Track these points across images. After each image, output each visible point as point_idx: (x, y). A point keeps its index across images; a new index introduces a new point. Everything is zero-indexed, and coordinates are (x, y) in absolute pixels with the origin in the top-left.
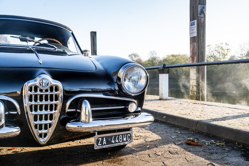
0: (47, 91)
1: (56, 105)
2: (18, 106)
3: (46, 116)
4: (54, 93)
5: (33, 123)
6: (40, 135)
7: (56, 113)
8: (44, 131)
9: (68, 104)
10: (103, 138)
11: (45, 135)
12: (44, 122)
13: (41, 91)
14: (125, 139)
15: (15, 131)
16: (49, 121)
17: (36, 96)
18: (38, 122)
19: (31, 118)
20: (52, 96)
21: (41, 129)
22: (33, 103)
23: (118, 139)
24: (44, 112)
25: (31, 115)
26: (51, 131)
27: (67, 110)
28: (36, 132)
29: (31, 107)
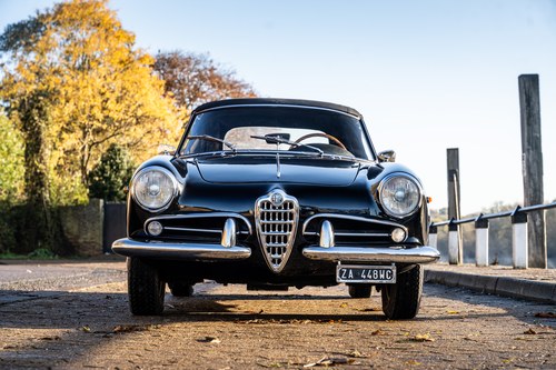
0: (280, 208)
1: (291, 226)
2: (250, 226)
3: (280, 237)
4: (289, 210)
5: (265, 245)
6: (274, 261)
7: (291, 235)
8: (277, 256)
9: (305, 225)
10: (348, 270)
11: (279, 261)
12: (276, 245)
13: (274, 208)
14: (382, 276)
15: (247, 252)
16: (283, 244)
17: (268, 214)
18: (271, 244)
19: (263, 239)
20: (285, 214)
21: (274, 253)
22: (265, 221)
23: (372, 274)
24: (277, 233)
25: (263, 235)
26: (285, 256)
27: (304, 233)
28: (269, 256)
29: (263, 226)
